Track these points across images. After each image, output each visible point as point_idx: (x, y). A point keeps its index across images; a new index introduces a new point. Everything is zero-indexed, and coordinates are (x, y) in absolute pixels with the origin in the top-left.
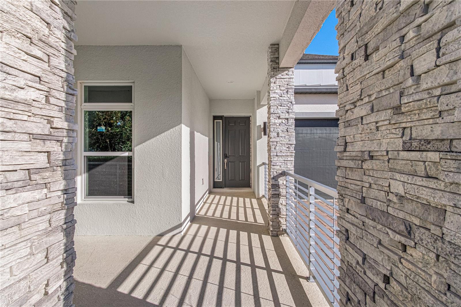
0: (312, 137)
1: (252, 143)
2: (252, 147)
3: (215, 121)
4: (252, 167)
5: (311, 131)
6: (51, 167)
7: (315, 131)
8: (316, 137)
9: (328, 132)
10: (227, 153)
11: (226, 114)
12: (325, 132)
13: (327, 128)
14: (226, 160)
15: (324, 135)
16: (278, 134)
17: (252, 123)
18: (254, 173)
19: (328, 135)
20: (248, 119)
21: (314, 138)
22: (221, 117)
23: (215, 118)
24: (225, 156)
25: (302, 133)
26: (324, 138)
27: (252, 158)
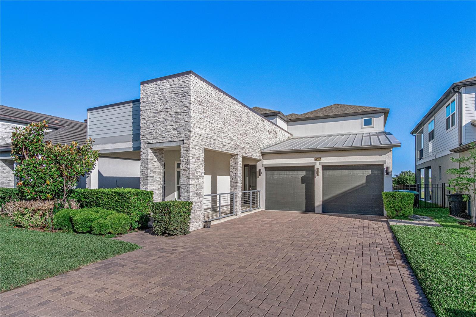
0: (287, 176)
3: (245, 167)
5: (287, 173)
6: (161, 188)
7: (289, 173)
8: (289, 176)
9: (296, 173)
10: (251, 184)
12: (294, 174)
13: (296, 171)
15: (294, 175)
19: (296, 175)
21: (288, 177)
22: (248, 165)
25: (282, 175)
26: (294, 177)
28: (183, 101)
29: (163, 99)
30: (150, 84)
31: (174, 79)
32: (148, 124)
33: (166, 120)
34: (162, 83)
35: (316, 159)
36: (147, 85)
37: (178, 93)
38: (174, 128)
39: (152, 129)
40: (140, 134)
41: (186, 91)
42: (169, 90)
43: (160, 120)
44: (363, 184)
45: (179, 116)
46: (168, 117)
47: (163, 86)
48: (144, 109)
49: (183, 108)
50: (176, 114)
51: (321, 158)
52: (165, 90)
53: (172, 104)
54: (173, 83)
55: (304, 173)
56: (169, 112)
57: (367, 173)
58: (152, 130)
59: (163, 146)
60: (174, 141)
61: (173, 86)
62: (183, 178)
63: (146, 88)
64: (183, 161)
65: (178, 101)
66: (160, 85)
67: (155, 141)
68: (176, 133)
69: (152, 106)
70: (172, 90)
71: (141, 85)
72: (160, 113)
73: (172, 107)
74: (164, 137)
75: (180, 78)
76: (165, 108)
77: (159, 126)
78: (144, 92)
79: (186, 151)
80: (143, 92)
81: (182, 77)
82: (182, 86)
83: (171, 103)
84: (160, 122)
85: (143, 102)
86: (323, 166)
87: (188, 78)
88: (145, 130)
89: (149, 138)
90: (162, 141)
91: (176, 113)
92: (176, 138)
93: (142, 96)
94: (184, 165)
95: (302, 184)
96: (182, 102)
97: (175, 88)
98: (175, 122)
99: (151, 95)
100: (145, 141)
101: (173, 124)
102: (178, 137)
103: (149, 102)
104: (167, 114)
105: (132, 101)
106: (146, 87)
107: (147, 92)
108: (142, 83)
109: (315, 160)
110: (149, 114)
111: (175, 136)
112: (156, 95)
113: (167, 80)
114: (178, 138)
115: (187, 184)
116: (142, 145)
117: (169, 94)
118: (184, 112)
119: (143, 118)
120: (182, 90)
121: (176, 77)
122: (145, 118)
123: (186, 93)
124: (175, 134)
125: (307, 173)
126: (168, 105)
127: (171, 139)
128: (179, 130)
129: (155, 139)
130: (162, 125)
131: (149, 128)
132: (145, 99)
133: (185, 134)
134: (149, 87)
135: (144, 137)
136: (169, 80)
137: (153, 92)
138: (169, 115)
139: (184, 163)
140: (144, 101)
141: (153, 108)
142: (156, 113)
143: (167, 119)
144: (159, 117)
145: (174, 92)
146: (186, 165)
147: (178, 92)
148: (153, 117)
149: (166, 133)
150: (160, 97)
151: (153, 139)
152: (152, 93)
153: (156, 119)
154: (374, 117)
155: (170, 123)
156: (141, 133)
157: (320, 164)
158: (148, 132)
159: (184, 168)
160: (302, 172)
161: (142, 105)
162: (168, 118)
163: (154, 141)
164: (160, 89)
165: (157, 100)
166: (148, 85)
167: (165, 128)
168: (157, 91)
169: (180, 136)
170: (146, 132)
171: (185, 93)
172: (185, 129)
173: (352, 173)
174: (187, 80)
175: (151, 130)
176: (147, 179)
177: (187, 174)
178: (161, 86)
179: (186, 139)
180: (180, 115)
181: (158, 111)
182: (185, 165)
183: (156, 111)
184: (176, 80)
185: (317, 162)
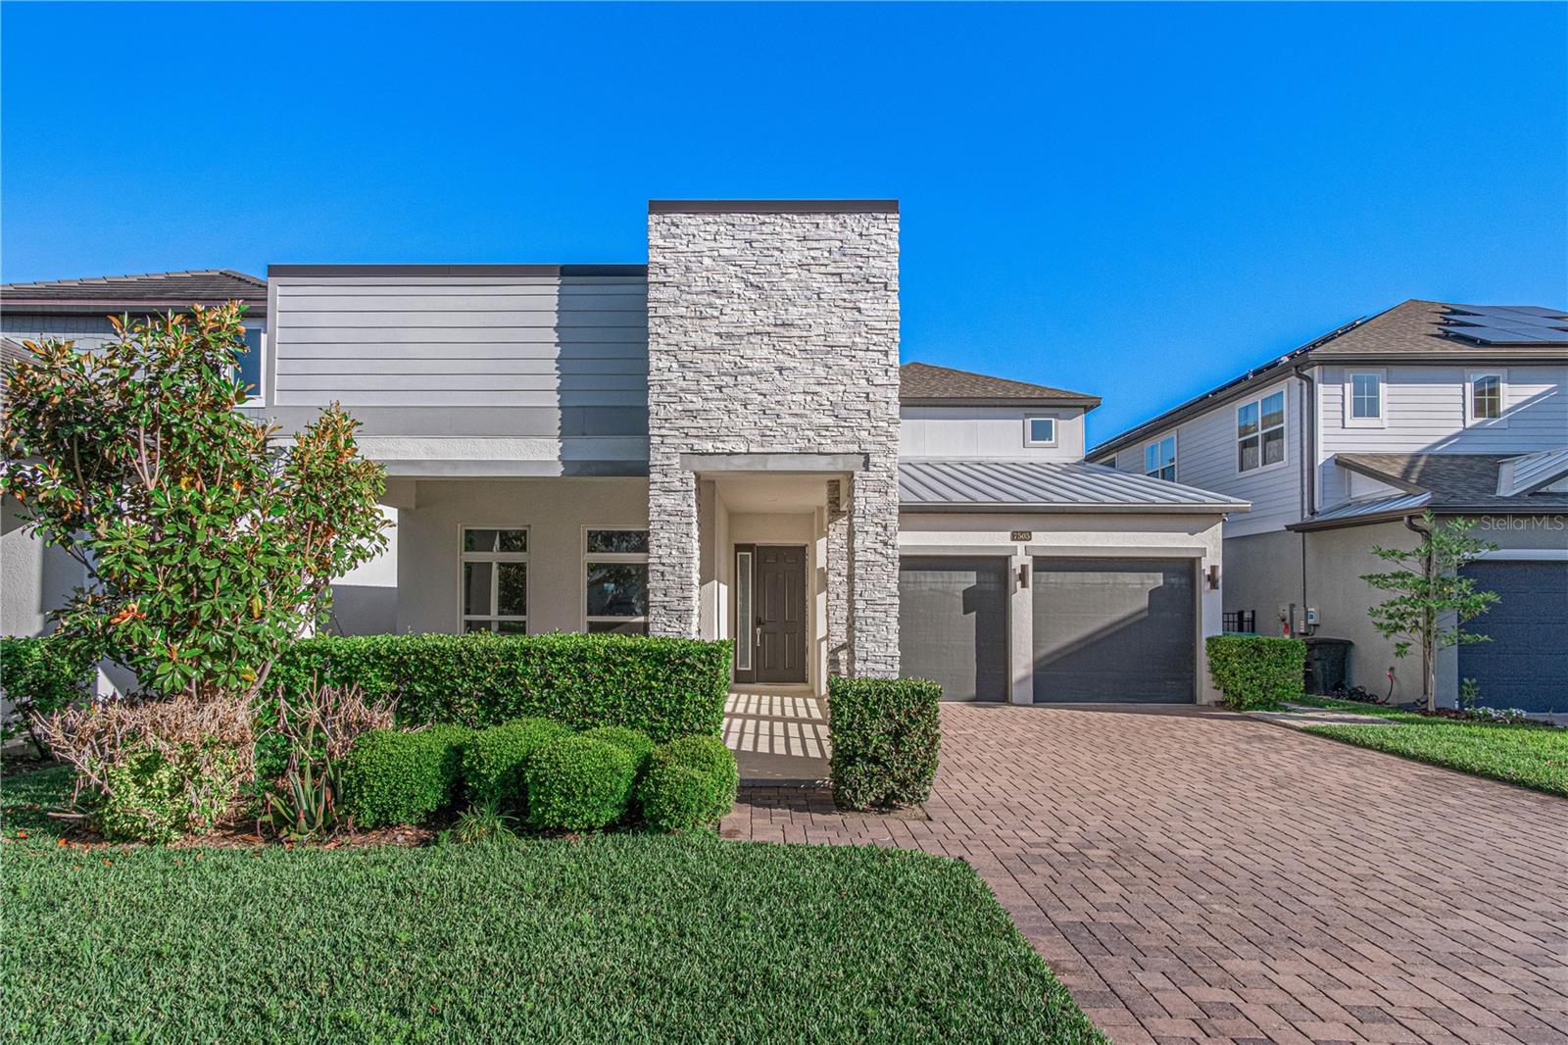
0: (917, 588)
1: (808, 597)
2: (809, 604)
3: (739, 554)
4: (809, 643)
7: (923, 579)
8: (923, 589)
10: (761, 615)
11: (760, 541)
12: (940, 580)
14: (759, 629)
15: (939, 585)
16: (838, 595)
17: (809, 558)
18: (813, 654)
20: (803, 549)
21: (921, 591)
22: (749, 547)
23: (739, 548)
24: (758, 622)
26: (939, 591)
27: (809, 627)
28: (862, 306)
29: (765, 285)
30: (699, 219)
31: (820, 219)
32: (690, 375)
33: (780, 370)
34: (763, 223)
35: (1015, 537)
36: (684, 221)
37: (840, 275)
38: (821, 405)
39: (710, 395)
40: (645, 412)
41: (875, 271)
42: (796, 256)
43: (750, 365)
44: (1141, 612)
45: (846, 361)
46: (788, 358)
47: (764, 237)
48: (671, 311)
49: (864, 334)
50: (828, 353)
51: (1030, 533)
52: (776, 253)
53: (810, 310)
54: (813, 233)
55: (970, 579)
56: (796, 341)
57: (1151, 581)
58: (712, 399)
59: (765, 466)
60: (819, 454)
61: (815, 245)
62: (866, 595)
63: (679, 231)
64: (866, 529)
65: (841, 303)
66: (750, 228)
67: (728, 447)
68: (830, 421)
69: (711, 306)
70: (813, 258)
71: (649, 213)
72: (753, 340)
73: (810, 321)
74: (772, 433)
75: (851, 220)
76: (779, 322)
77: (748, 390)
78: (671, 245)
79: (877, 495)
80: (661, 242)
81: (858, 216)
82: (858, 252)
83: (806, 307)
84: (752, 374)
85: (664, 283)
86: (1035, 558)
87: (885, 226)
88: (672, 399)
89: (693, 432)
90: (761, 450)
91: (832, 347)
92: (829, 441)
93: (660, 259)
94: (871, 545)
95: (965, 613)
96: (859, 310)
97: (826, 254)
98: (824, 381)
99: (707, 261)
100: (676, 441)
101: (818, 389)
102: (838, 439)
103: (693, 289)
104: (788, 347)
105: (558, 270)
106: (677, 226)
107: (681, 248)
108: (659, 207)
109: (1013, 539)
110: (693, 335)
111: (824, 433)
112: (731, 268)
113: (785, 215)
114: (840, 442)
115: (883, 615)
116: (656, 458)
117: (794, 274)
118: (868, 350)
119: (666, 348)
120: (861, 268)
121: (827, 213)
122: (671, 348)
123: (875, 280)
124: (827, 428)
125: (982, 578)
126: (794, 313)
127: (802, 444)
128: (843, 413)
129: (726, 439)
130: (764, 387)
131: (698, 393)
132: (676, 275)
133: (872, 430)
134: (692, 230)
135: (667, 425)
136: (795, 217)
137: (716, 253)
138: (797, 352)
139: (871, 538)
140: (671, 279)
141: (716, 314)
142: (730, 335)
143: (787, 365)
144: (749, 353)
145: (823, 269)
146: (879, 547)
147: (840, 271)
148: (714, 350)
149: (784, 421)
150: (750, 276)
151: (715, 438)
152: (708, 253)
153: (731, 358)
154: (1057, 416)
155: (802, 382)
156: (653, 408)
157: (1029, 551)
158: (691, 406)
159: (871, 557)
160: (966, 576)
161: (659, 296)
162: (793, 364)
163: (719, 445)
164: (754, 244)
165: (737, 286)
166: (689, 221)
167: (778, 398)
168: (734, 252)
169: (851, 434)
170: (680, 408)
171: (871, 279)
172: (872, 413)
173: (1111, 581)
174: (883, 232)
175: (706, 399)
176: (686, 594)
177: (885, 577)
178: (754, 236)
179: (878, 447)
180: (847, 356)
181: (739, 330)
182: (876, 546)
183: (733, 330)
184: (828, 222)
185: (1020, 545)
